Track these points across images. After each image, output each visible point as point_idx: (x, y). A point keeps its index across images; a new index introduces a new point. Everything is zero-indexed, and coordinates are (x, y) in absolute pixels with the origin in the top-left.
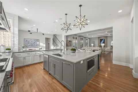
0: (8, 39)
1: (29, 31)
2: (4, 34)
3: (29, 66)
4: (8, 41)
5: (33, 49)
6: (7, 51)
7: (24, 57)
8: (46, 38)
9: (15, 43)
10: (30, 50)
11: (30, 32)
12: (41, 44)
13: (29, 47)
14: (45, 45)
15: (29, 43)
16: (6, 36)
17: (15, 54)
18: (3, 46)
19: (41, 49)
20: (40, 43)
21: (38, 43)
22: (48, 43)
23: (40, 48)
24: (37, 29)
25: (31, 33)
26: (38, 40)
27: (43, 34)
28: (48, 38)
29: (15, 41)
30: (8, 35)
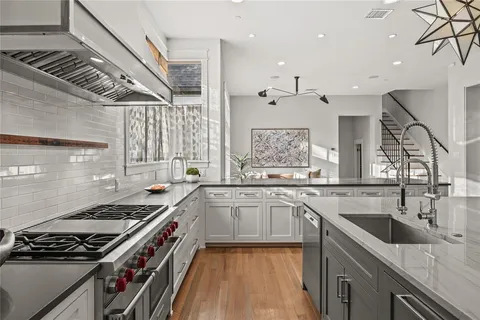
0: (194, 134)
1: (261, 94)
2: (184, 119)
3: (251, 252)
4: (194, 142)
5: (285, 173)
6: (190, 178)
7: (237, 205)
8: (340, 118)
9: (211, 147)
10: (270, 176)
11: (265, 96)
12: (319, 152)
13: (270, 164)
14: (335, 158)
15: (267, 148)
16: (189, 122)
17: (208, 190)
18: (179, 158)
19: (317, 174)
20: (314, 147)
21: (304, 146)
22: (358, 142)
23: (314, 169)
24: (297, 78)
25: (273, 103)
26: (303, 133)
27: (324, 99)
28: (353, 119)
29: (211, 141)
30: (194, 118)
